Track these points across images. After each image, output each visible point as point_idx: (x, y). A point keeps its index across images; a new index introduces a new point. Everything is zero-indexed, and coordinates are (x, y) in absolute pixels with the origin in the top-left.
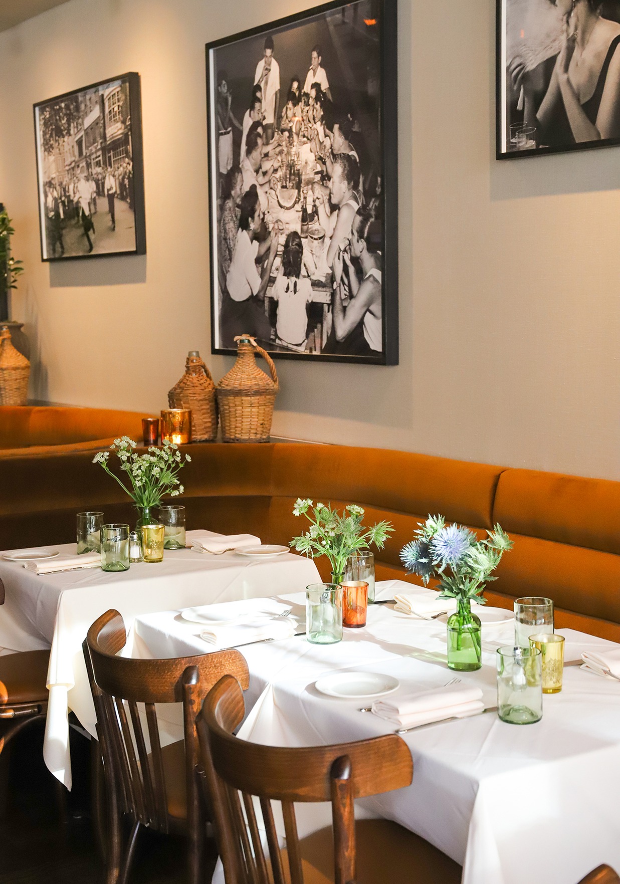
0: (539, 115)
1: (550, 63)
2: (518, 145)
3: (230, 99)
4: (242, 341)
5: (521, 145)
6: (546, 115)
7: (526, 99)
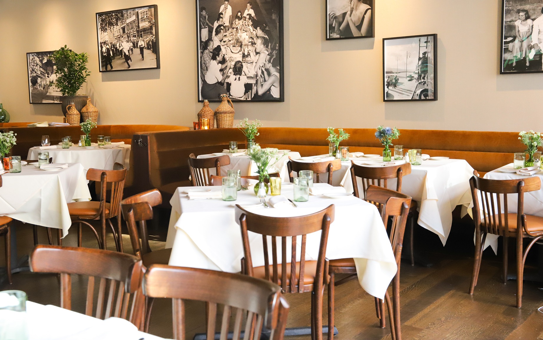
0: (341, 28)
1: (344, 14)
2: (333, 36)
3: (207, 17)
4: (224, 96)
5: (334, 36)
6: (343, 28)
7: (336, 23)
